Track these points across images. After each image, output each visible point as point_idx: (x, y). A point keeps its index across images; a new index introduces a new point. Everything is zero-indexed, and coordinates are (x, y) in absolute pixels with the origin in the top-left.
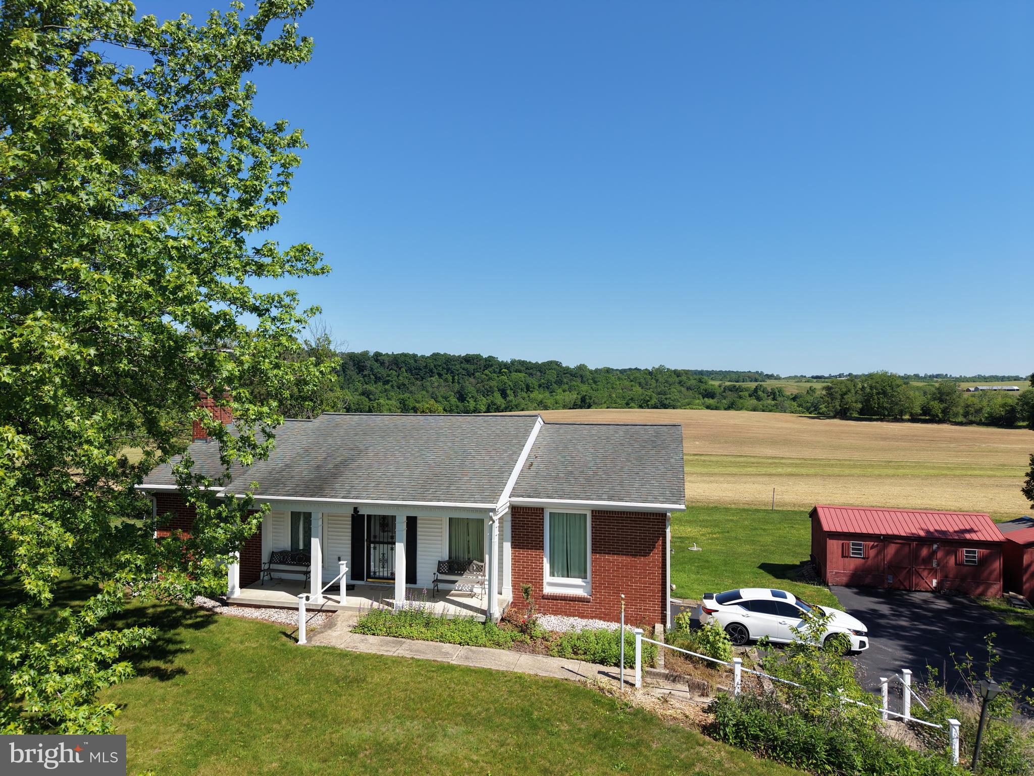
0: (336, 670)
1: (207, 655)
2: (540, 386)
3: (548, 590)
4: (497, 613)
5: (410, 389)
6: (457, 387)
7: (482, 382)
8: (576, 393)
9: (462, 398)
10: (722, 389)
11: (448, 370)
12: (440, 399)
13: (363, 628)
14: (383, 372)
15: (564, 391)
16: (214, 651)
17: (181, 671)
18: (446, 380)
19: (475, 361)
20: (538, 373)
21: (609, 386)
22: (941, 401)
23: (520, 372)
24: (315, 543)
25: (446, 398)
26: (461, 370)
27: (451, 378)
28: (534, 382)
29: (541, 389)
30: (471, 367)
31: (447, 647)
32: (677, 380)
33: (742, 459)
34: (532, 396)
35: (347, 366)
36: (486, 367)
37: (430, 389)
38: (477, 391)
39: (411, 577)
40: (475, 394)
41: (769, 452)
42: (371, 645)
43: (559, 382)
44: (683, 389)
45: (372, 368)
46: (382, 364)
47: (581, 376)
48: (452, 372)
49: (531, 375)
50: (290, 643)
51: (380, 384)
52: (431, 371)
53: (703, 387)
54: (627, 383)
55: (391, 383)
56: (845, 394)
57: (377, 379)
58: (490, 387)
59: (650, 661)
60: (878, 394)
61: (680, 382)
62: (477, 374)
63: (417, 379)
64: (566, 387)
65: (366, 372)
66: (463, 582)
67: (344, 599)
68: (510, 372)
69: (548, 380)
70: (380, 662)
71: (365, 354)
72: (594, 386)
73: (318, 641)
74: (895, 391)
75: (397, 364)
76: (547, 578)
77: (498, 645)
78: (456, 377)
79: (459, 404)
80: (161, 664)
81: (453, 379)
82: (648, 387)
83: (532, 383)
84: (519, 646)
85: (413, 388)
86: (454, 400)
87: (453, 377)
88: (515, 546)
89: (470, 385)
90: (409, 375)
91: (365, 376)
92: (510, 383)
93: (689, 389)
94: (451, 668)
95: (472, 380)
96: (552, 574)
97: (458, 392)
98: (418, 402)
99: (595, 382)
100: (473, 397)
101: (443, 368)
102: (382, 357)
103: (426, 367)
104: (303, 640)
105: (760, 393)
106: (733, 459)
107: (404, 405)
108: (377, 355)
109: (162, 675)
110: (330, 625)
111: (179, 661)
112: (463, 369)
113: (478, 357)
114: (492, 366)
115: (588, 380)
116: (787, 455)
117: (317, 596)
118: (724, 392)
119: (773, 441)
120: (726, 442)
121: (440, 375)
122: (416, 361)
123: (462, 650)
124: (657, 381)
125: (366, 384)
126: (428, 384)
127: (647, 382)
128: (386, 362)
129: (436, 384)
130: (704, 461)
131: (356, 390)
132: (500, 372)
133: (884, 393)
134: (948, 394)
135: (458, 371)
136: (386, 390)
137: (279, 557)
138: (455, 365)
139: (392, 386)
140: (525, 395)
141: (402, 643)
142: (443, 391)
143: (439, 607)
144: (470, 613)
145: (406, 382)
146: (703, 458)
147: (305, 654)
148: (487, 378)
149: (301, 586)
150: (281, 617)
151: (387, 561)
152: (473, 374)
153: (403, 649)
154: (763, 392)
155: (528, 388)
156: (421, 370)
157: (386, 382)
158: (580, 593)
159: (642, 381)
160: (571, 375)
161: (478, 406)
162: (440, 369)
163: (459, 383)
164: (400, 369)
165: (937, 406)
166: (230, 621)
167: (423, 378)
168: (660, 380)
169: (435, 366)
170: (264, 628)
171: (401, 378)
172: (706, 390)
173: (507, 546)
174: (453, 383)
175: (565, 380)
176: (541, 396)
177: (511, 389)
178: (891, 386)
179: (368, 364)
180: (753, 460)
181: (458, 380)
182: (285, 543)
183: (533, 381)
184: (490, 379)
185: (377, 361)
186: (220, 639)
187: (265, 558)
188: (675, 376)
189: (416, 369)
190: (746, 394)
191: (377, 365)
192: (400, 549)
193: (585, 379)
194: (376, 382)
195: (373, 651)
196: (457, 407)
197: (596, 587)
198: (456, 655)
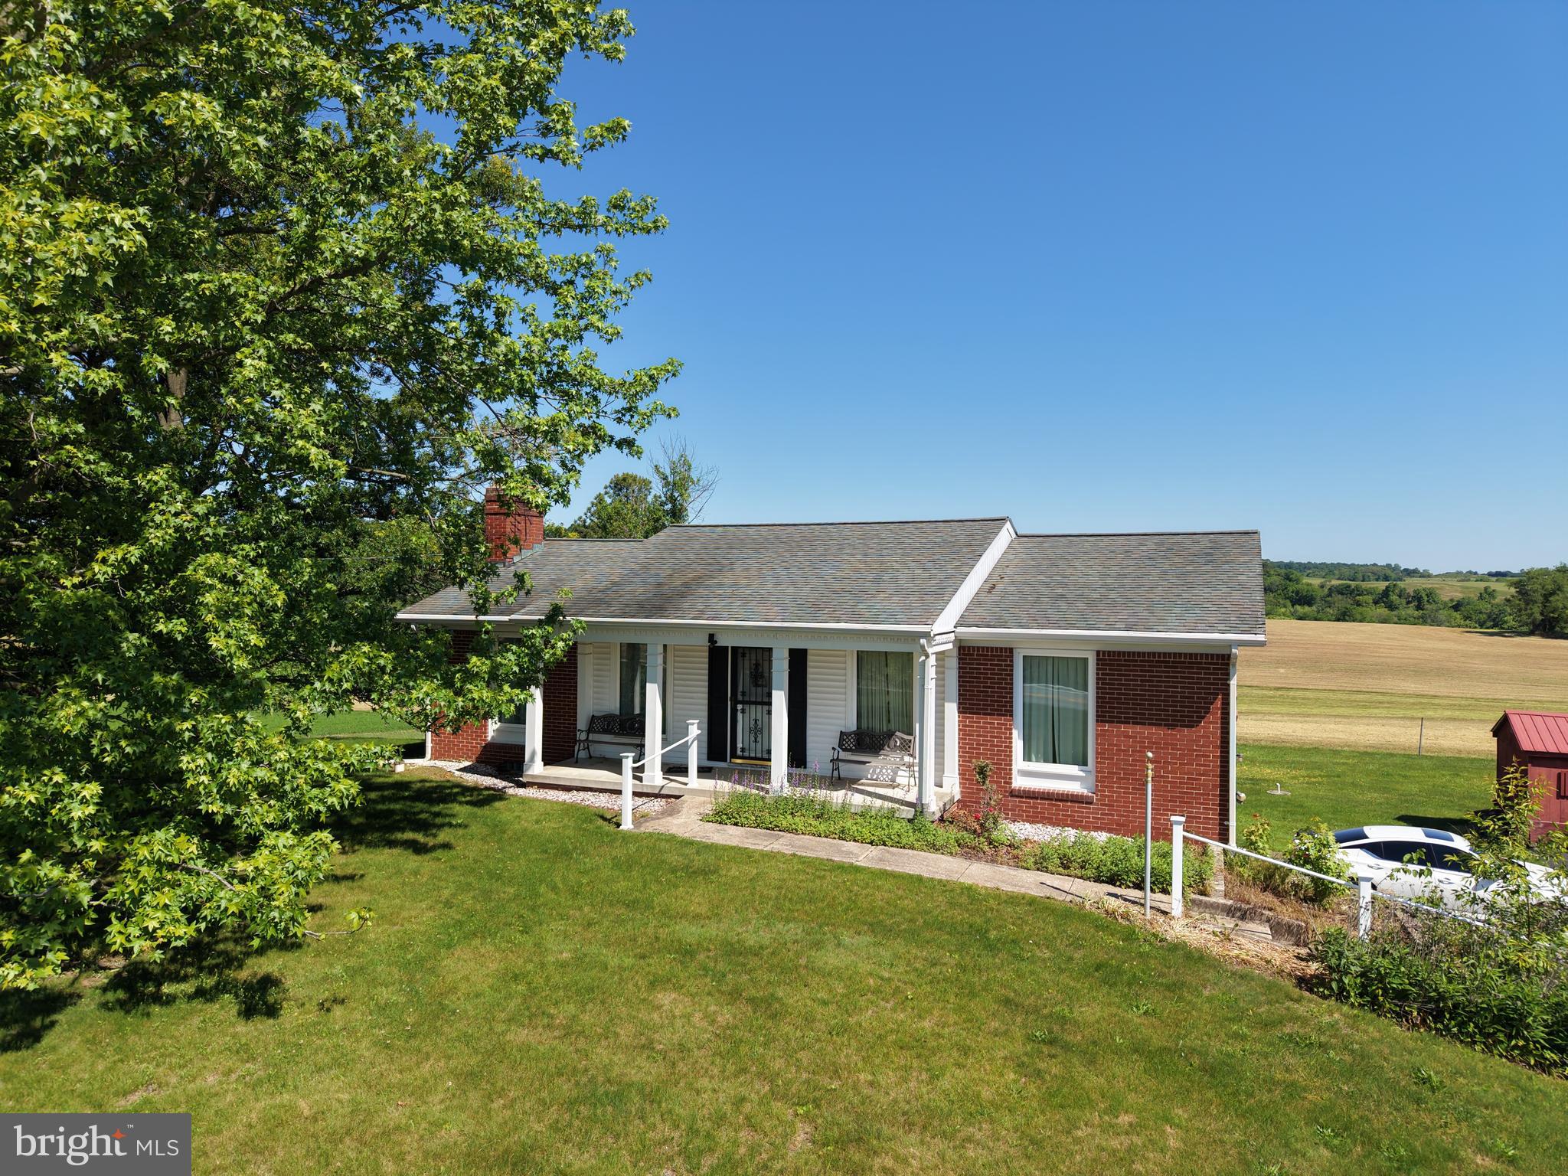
0: (673, 858)
1: (485, 831)
3: (1019, 782)
4: (934, 807)
10: (1326, 591)
13: (723, 816)
16: (497, 829)
17: (446, 846)
24: (653, 691)
31: (851, 846)
33: (1361, 697)
39: (796, 760)
41: (1411, 686)
42: (730, 836)
50: (610, 828)
53: (1292, 587)
56: (1552, 594)
59: (1197, 884)
66: (879, 766)
67: (693, 780)
70: (744, 855)
73: (650, 827)
76: (1018, 762)
77: (934, 847)
80: (420, 837)
84: (970, 852)
88: (963, 709)
94: (857, 869)
96: (1027, 757)
104: (627, 824)
105: (1394, 598)
106: (1345, 697)
109: (418, 849)
110: (670, 813)
111: (443, 836)
116: (1444, 692)
117: (653, 774)
118: (1330, 595)
119: (1418, 671)
120: (1332, 670)
123: (875, 851)
130: (1294, 698)
137: (603, 724)
141: (778, 837)
143: (838, 796)
144: (888, 804)
146: (1291, 693)
147: (627, 838)
150: (602, 801)
151: (761, 731)
153: (782, 844)
154: (1400, 596)
158: (1075, 788)
166: (523, 801)
170: (569, 809)
172: (1297, 593)
173: (952, 709)
180: (1380, 698)
182: (612, 704)
186: (506, 816)
187: (582, 723)
190: (1369, 599)
192: (780, 700)
195: (734, 842)
197: (1102, 779)
198: (863, 856)
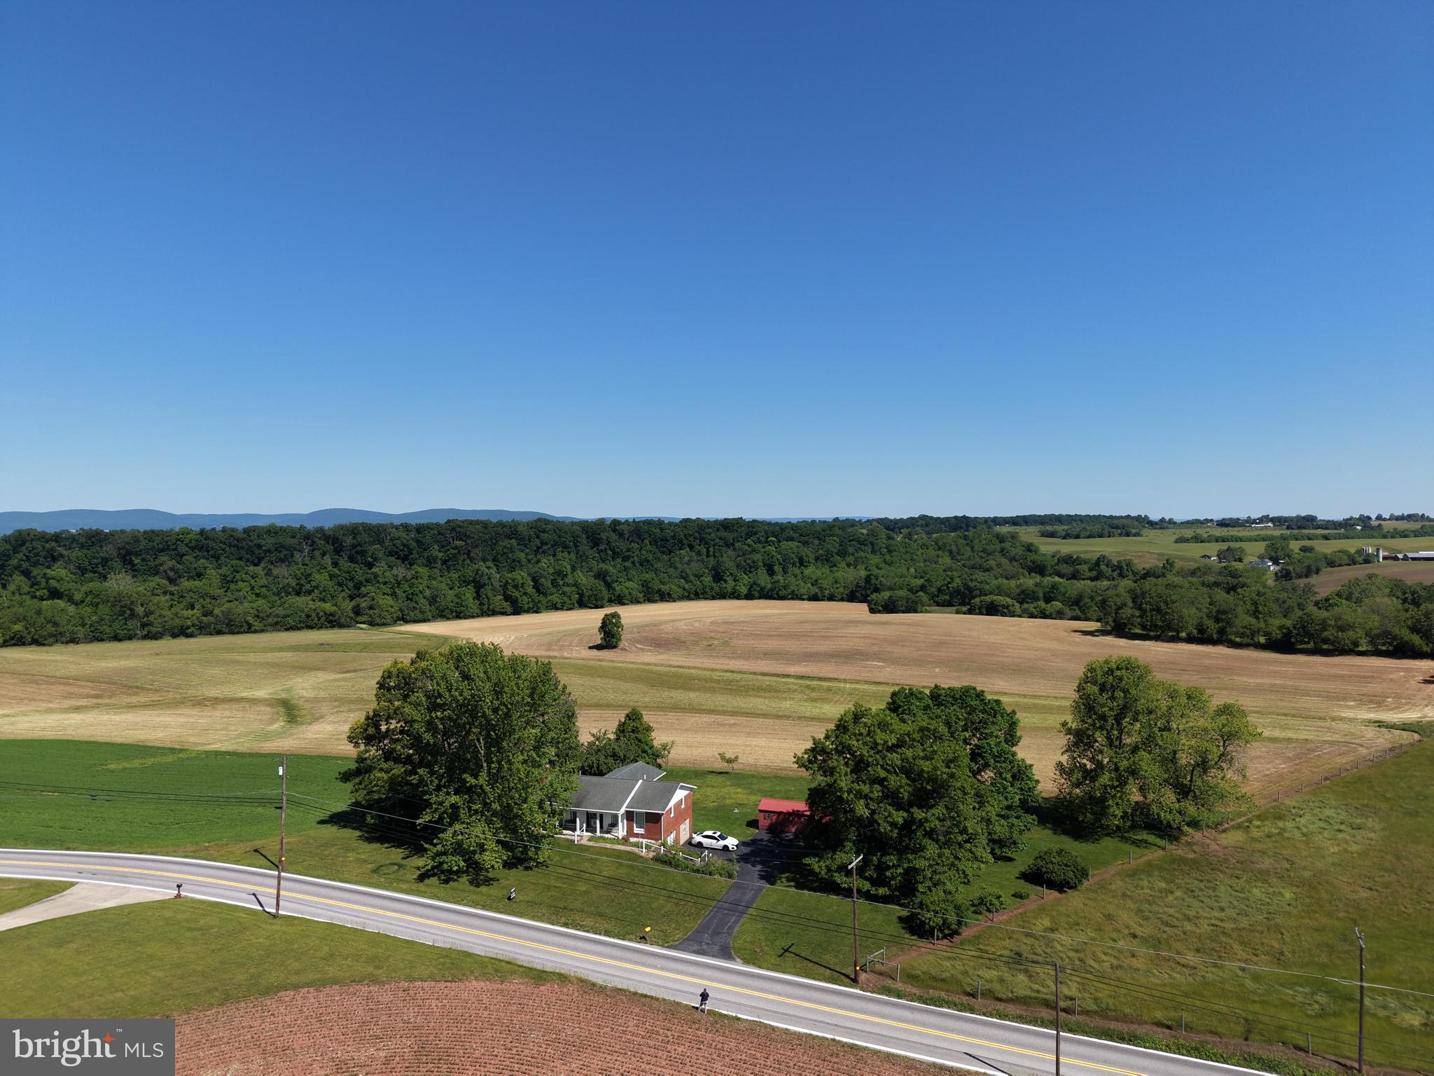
0: (582, 845)
2: (817, 559)
3: (634, 832)
4: (620, 837)
5: (655, 566)
6: (712, 561)
7: (744, 555)
8: (863, 568)
9: (718, 577)
11: (701, 539)
12: (692, 578)
13: (589, 840)
14: (622, 545)
15: (848, 565)
18: (699, 553)
19: (735, 527)
20: (816, 542)
21: (908, 557)
22: (1217, 620)
23: (792, 539)
24: (578, 819)
25: (698, 576)
26: (717, 540)
27: (705, 550)
28: (810, 554)
29: (819, 564)
30: (729, 536)
32: (998, 547)
34: (807, 572)
35: (579, 540)
36: (748, 535)
37: (679, 566)
38: (738, 566)
39: (601, 827)
40: (734, 571)
42: (591, 844)
43: (843, 553)
44: (1004, 561)
45: (609, 542)
46: (621, 535)
47: (872, 544)
48: (706, 543)
49: (806, 543)
50: (572, 841)
51: (619, 560)
52: (681, 542)
53: (1032, 557)
54: (932, 552)
55: (632, 560)
56: (1120, 608)
57: (615, 555)
58: (754, 562)
60: (1152, 610)
61: (1002, 550)
62: (737, 545)
63: (663, 553)
64: (850, 559)
65: (602, 547)
66: (614, 830)
67: (585, 833)
68: (780, 541)
69: (828, 551)
70: (592, 847)
71: (601, 522)
72: (888, 557)
73: (578, 841)
74: (1168, 608)
75: (639, 536)
76: (635, 828)
77: (620, 844)
78: (711, 549)
79: (714, 585)
81: (708, 552)
82: (958, 557)
83: (807, 556)
85: (658, 565)
86: (708, 579)
87: (708, 549)
89: (728, 559)
90: (654, 549)
91: (601, 551)
92: (779, 557)
93: (1012, 559)
95: (730, 552)
97: (714, 569)
98: (663, 583)
99: (890, 552)
100: (731, 574)
101: (695, 538)
102: (622, 527)
103: (674, 537)
104: (575, 840)
105: (1103, 567)
107: (648, 588)
108: (616, 523)
110: (582, 839)
112: (720, 539)
113: (739, 522)
114: (756, 533)
115: (880, 548)
117: (578, 832)
118: (1057, 564)
121: (691, 547)
122: (662, 530)
124: (972, 548)
125: (603, 561)
126: (677, 559)
127: (959, 550)
128: (626, 532)
129: (687, 559)
131: (590, 570)
132: (766, 542)
133: (1158, 610)
134: (1224, 612)
135: (714, 540)
136: (626, 569)
137: (567, 821)
138: (710, 533)
139: (633, 563)
140: (797, 571)
142: (695, 566)
143: (609, 836)
144: (613, 837)
145: (650, 557)
147: (577, 844)
148: (750, 549)
149: (574, 830)
150: (570, 837)
151: (595, 823)
152: (733, 545)
154: (1107, 566)
155: (802, 562)
156: (668, 541)
157: (626, 558)
158: (642, 832)
159: (954, 548)
160: (859, 542)
161: (738, 588)
162: (692, 539)
163: (715, 556)
164: (643, 541)
165: (1212, 627)
167: (670, 552)
168: (976, 548)
169: (685, 536)
170: (567, 840)
171: (643, 552)
172: (1033, 562)
173: (625, 821)
174: (708, 556)
175: (851, 550)
176: (819, 573)
177: (780, 564)
178: (1166, 603)
179: (604, 536)
181: (714, 552)
183: (808, 553)
184: (754, 551)
185: (614, 531)
188: (996, 541)
189: (662, 540)
191: (614, 536)
192: (598, 822)
193: (876, 548)
194: (614, 559)
196: (712, 588)
197: (646, 831)
198: (609, 846)
